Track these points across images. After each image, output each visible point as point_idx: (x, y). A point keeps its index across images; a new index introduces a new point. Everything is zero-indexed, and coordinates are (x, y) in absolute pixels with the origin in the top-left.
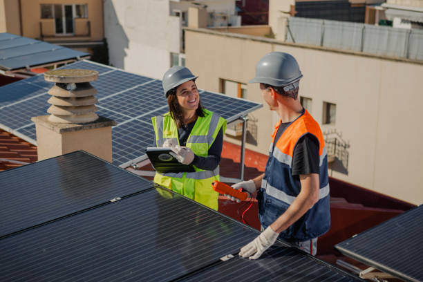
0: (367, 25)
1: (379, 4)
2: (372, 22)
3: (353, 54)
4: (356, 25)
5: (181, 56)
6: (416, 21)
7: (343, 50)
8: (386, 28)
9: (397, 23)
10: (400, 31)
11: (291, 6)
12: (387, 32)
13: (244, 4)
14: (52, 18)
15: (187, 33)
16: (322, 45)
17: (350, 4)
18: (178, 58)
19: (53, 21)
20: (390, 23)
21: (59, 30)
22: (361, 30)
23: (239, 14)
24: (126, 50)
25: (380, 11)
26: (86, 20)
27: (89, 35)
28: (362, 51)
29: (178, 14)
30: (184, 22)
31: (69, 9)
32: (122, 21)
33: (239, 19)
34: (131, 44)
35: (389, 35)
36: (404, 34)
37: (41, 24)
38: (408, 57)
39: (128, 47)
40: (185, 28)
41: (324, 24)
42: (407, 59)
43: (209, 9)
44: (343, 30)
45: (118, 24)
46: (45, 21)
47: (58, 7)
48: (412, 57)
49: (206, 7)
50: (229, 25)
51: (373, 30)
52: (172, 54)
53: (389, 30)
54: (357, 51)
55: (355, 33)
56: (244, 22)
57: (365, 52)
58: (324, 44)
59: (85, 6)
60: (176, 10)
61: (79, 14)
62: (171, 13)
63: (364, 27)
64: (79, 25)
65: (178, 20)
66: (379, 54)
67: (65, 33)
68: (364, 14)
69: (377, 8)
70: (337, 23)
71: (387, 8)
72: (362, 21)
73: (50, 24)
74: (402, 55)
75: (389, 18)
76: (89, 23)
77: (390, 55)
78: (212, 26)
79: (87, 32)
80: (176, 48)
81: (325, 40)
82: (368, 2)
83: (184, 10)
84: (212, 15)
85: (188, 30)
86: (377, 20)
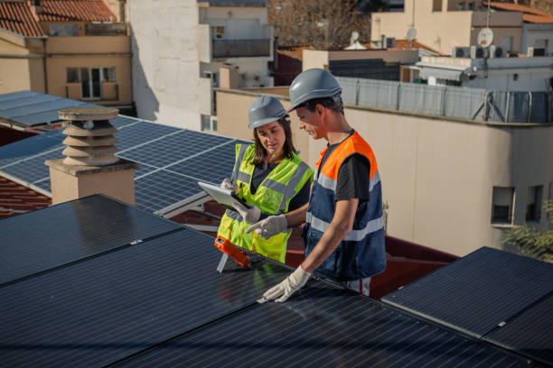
0: (402, 83)
1: (413, 64)
2: (407, 80)
3: (389, 113)
4: (391, 83)
5: (213, 118)
6: (449, 78)
7: (379, 109)
8: (422, 85)
9: (432, 81)
10: (436, 88)
11: (325, 66)
12: (422, 90)
13: (276, 66)
14: (78, 82)
15: (218, 94)
16: (357, 104)
17: (384, 63)
18: (209, 120)
19: (80, 85)
20: (425, 82)
21: (86, 93)
22: (396, 88)
23: (271, 75)
24: (156, 114)
25: (414, 70)
26: (113, 84)
27: (117, 98)
28: (398, 109)
29: (209, 76)
30: (215, 84)
31: (96, 72)
32: (151, 84)
33: (272, 80)
34: (161, 107)
35: (425, 93)
36: (440, 92)
37: (67, 88)
38: (444, 115)
39: (157, 110)
40: (215, 89)
41: (358, 82)
42: (443, 117)
43: (241, 70)
44: (378, 88)
45: (147, 86)
46: (71, 85)
47: (85, 71)
48: (449, 115)
49: (238, 67)
50: (262, 86)
51: (408, 89)
52: (203, 116)
53: (425, 88)
54: (393, 109)
55: (390, 92)
56: (277, 83)
57: (401, 110)
58: (359, 103)
59: (112, 69)
60: (206, 72)
61: (107, 77)
62: (202, 75)
63: (400, 86)
64: (107, 88)
65: (208, 83)
66: (415, 112)
67: (91, 97)
68: (398, 73)
69: (412, 67)
70: (372, 81)
71: (422, 67)
72: (398, 80)
73: (77, 87)
74: (439, 113)
75: (424, 78)
76: (117, 87)
77: (427, 113)
78: (244, 86)
79: (114, 96)
80: (207, 111)
81: (360, 99)
82: (402, 62)
83: (215, 71)
84: (244, 77)
85: (220, 91)
86: (412, 79)
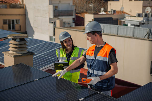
0: (119, 26)
1: (123, 19)
2: (121, 25)
3: (115, 36)
4: (115, 25)
5: (54, 37)
6: (135, 24)
7: (111, 34)
8: (126, 26)
9: (129, 25)
10: (131, 28)
11: (92, 20)
12: (126, 28)
13: (75, 19)
14: (7, 24)
15: (56, 29)
17: (113, 19)
18: (52, 38)
19: (7, 25)
20: (127, 25)
21: (10, 28)
22: (117, 27)
23: (74, 23)
24: (34, 35)
25: (123, 21)
26: (19, 25)
27: (20, 30)
28: (118, 34)
29: (52, 23)
30: (54, 25)
31: (13, 21)
33: (74, 24)
34: (35, 33)
35: (127, 29)
36: (132, 29)
37: (3, 26)
38: (134, 36)
39: (34, 34)
40: (55, 27)
41: (104, 25)
42: (133, 37)
43: (64, 21)
44: (111, 27)
45: (31, 26)
46: (5, 25)
47: (9, 21)
48: (135, 36)
49: (62, 20)
50: (71, 26)
51: (121, 27)
52: (50, 37)
53: (127, 27)
54: (116, 34)
55: (115, 29)
56: (76, 25)
57: (119, 35)
58: (104, 32)
59: (19, 20)
60: (51, 21)
61: (17, 23)
62: (50, 22)
63: (118, 26)
64: (17, 26)
65: (52, 25)
66: (124, 35)
67: (12, 29)
68: (118, 22)
69: (122, 20)
70: (109, 25)
71: (126, 20)
72: (117, 24)
73: (6, 26)
74: (132, 36)
75: (126, 24)
76: (20, 26)
77: (128, 36)
78: (65, 26)
79: (19, 29)
80: (52, 34)
81: (104, 31)
82: (119, 18)
83: (55, 21)
84: (64, 23)
85: (56, 28)
86: (122, 24)
